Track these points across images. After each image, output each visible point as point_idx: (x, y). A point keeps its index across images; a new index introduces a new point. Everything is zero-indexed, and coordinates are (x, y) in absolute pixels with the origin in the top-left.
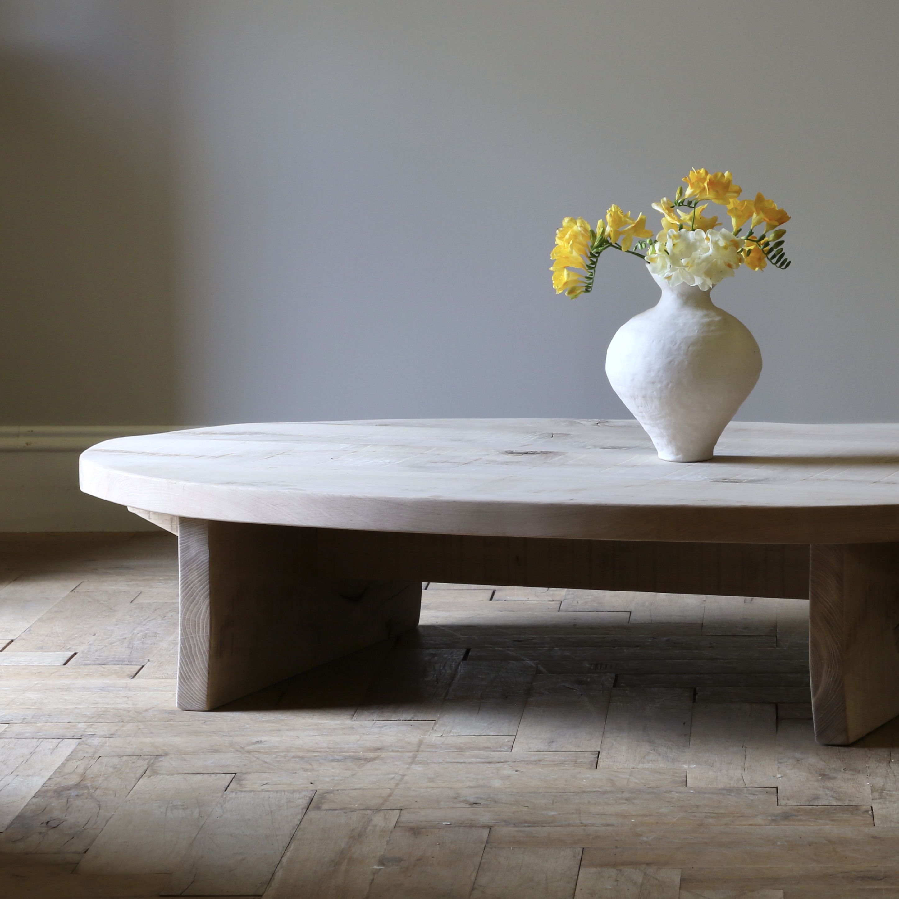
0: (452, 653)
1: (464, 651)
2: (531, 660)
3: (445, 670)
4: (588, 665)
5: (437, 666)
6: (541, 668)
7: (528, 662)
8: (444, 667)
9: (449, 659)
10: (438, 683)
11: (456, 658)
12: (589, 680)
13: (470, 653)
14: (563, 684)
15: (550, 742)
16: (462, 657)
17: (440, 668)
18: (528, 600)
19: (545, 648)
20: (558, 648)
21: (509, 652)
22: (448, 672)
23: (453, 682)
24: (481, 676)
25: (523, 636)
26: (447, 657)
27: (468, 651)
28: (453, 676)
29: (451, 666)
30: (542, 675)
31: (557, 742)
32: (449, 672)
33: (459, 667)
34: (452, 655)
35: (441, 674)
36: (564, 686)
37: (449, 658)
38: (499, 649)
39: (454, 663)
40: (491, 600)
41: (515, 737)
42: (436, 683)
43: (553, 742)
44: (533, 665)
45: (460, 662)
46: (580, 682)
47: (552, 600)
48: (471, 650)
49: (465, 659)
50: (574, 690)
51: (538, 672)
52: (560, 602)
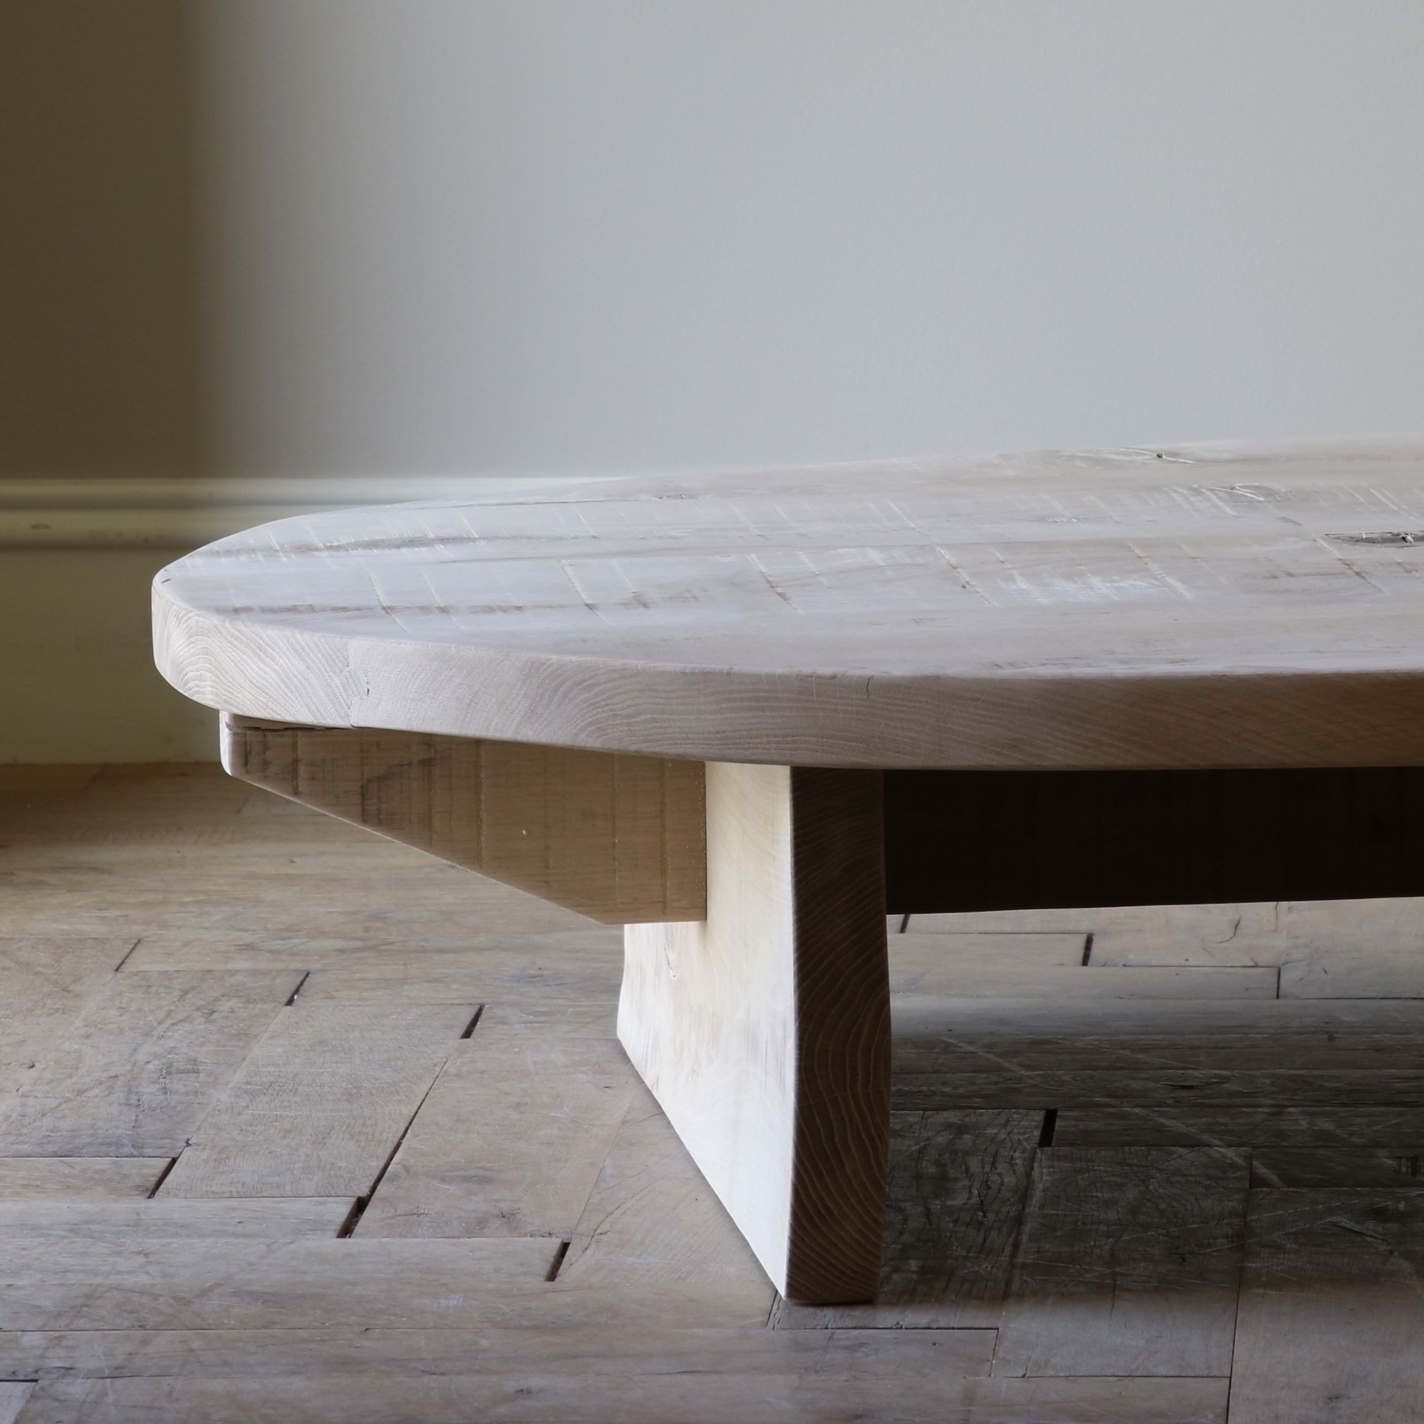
0: (1008, 1121)
1: (1039, 1117)
2: (1229, 1145)
3: (999, 1174)
4: (1390, 1162)
5: (974, 1164)
6: (1261, 1170)
7: (1221, 1150)
8: (993, 1163)
9: (1003, 1141)
10: (985, 1215)
11: (1021, 1138)
12: (1402, 1206)
13: (1059, 1123)
14: (1334, 1219)
15: (1330, 1399)
16: (1037, 1133)
17: (983, 1168)
18: (1187, 963)
19: (1261, 1110)
20: (1300, 1109)
21: (1163, 1120)
22: (1006, 1180)
23: (1027, 1210)
24: (1100, 1195)
25: (1196, 1073)
26: (996, 1134)
27: (1050, 1117)
28: (1024, 1194)
29: (1011, 1163)
30: (1269, 1189)
31: (1349, 1398)
32: (1010, 1180)
33: (1036, 1165)
34: (1009, 1128)
35: (989, 1188)
36: (1336, 1225)
37: (1003, 1137)
38: (1136, 1110)
39: (1017, 1154)
40: (1085, 962)
41: (1227, 1381)
42: (981, 1214)
43: (1337, 1397)
44: (1240, 1161)
45: (1035, 1153)
46: (1380, 1214)
47: (1251, 964)
48: (1059, 1113)
49: (1046, 1140)
50: (1368, 1239)
51: (1256, 1181)
52: (1275, 971)
